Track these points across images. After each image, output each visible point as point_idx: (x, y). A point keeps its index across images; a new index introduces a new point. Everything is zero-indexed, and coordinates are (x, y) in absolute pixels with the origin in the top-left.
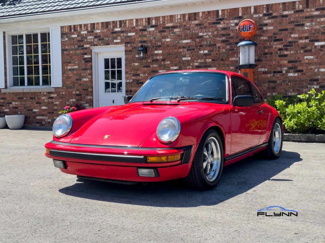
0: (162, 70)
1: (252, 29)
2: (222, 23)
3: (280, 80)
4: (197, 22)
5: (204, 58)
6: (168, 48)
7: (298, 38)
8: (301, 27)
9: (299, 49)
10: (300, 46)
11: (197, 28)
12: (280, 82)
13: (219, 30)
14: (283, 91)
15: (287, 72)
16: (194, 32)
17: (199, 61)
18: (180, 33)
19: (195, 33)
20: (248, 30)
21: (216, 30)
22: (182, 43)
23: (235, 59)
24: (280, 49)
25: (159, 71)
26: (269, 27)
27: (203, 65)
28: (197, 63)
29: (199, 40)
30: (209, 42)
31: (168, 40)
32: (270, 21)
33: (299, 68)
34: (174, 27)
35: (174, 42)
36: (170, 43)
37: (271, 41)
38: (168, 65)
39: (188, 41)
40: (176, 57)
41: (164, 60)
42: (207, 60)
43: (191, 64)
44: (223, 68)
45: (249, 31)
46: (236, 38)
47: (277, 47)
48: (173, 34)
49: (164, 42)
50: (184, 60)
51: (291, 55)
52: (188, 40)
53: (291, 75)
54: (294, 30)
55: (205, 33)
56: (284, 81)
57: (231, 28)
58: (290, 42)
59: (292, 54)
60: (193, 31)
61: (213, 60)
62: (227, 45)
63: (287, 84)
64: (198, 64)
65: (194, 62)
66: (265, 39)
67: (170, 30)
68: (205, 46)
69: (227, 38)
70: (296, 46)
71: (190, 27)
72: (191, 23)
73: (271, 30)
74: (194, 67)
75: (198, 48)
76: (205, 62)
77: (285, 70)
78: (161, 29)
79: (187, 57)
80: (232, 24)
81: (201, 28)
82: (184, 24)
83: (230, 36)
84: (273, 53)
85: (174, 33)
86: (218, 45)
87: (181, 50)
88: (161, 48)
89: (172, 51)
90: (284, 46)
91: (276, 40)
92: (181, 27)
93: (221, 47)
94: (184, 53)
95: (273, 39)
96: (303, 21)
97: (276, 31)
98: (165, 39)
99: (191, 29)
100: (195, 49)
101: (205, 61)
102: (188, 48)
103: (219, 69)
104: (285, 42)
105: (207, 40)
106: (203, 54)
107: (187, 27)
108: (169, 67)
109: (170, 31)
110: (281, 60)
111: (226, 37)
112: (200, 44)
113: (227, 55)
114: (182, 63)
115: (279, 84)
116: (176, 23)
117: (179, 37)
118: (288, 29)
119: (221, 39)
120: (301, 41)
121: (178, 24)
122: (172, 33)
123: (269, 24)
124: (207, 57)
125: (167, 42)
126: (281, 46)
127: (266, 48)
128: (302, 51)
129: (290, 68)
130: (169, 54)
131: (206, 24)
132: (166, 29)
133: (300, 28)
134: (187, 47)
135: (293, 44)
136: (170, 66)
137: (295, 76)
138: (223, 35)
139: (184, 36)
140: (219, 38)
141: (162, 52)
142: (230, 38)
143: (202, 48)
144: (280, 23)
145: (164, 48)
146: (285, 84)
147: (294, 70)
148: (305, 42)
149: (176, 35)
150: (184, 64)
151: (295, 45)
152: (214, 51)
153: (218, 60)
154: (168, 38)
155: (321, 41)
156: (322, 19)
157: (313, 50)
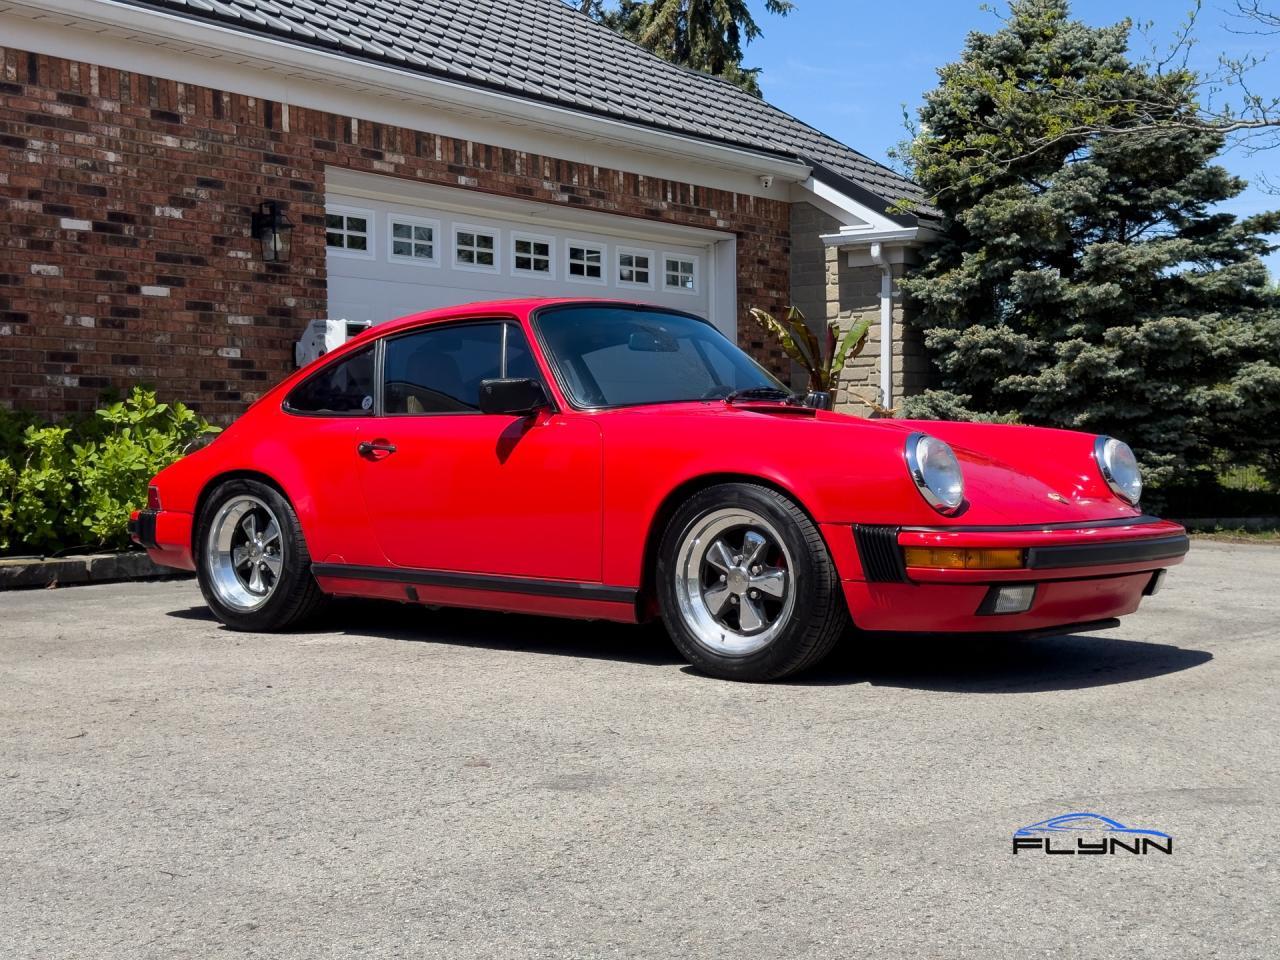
7: (6, 188)
8: (17, 152)
9: (13, 234)
10: (15, 221)
33: (17, 306)
96: (20, 128)
120: (18, 204)
128: (22, 243)
148: (29, 211)
155: (80, 217)
156: (80, 138)
157: (57, 245)
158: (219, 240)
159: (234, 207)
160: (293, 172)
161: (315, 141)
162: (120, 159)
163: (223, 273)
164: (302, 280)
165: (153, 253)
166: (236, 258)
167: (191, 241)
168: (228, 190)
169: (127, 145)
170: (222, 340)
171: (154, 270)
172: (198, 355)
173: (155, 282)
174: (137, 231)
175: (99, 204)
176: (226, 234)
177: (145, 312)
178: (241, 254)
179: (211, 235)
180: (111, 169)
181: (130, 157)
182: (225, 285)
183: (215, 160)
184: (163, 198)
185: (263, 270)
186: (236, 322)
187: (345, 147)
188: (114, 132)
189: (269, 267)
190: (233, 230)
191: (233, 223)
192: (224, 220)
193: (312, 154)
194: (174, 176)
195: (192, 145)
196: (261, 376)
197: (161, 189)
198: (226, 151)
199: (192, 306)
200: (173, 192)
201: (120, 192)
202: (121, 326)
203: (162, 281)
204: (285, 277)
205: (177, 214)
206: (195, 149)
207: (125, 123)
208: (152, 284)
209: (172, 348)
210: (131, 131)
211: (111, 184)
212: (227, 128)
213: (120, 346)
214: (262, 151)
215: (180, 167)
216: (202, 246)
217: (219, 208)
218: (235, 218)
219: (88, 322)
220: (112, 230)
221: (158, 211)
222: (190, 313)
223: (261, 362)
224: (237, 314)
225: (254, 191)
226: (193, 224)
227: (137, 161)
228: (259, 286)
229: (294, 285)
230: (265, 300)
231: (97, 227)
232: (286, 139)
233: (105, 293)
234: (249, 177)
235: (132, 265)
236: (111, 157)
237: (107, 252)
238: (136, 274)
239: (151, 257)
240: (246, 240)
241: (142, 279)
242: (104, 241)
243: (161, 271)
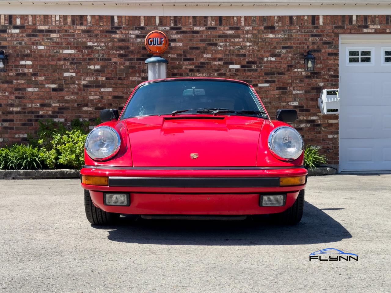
0: (32, 88)
1: (163, 43)
2: (118, 32)
4: (83, 28)
5: (95, 75)
6: (42, 59)
7: (211, 58)
8: (214, 47)
9: (213, 72)
10: (213, 68)
11: (85, 36)
13: (115, 41)
16: (80, 40)
17: (88, 78)
18: (60, 40)
19: (81, 42)
20: (159, 44)
21: (111, 41)
22: (62, 54)
23: (137, 79)
24: (191, 71)
25: (27, 89)
26: (177, 43)
27: (94, 84)
28: (86, 80)
29: (88, 52)
30: (101, 54)
31: (41, 47)
32: (179, 36)
34: (50, 31)
35: (51, 52)
36: (45, 51)
37: (181, 60)
38: (41, 82)
39: (73, 51)
40: (55, 72)
41: (35, 74)
42: (99, 78)
43: (77, 82)
44: (122, 89)
45: (160, 46)
46: (138, 53)
47: (188, 67)
48: (49, 41)
49: (36, 50)
50: (66, 77)
52: (71, 49)
54: (206, 50)
55: (96, 43)
57: (131, 40)
58: (202, 63)
60: (78, 39)
61: (107, 78)
62: (125, 60)
64: (87, 82)
65: (81, 80)
66: (173, 57)
67: (45, 34)
68: (96, 59)
69: (125, 52)
70: (209, 67)
71: (74, 33)
72: (75, 29)
73: (180, 47)
74: (81, 86)
75: (86, 62)
76: (97, 81)
78: (30, 32)
79: (71, 72)
80: (132, 35)
81: (89, 36)
82: (65, 28)
83: (130, 50)
84: (183, 74)
85: (51, 39)
86: (114, 60)
87: (62, 63)
88: (30, 58)
89: (48, 63)
90: (196, 67)
91: (186, 60)
92: (60, 31)
93: (118, 63)
94: (66, 67)
95: (183, 58)
96: (216, 40)
97: (185, 48)
98: (37, 47)
99: (76, 36)
100: (83, 63)
101: (97, 79)
102: (72, 60)
103: (116, 90)
104: (197, 62)
105: (98, 53)
106: (93, 69)
107: (70, 32)
108: (43, 85)
109: (43, 35)
111: (124, 50)
112: (89, 57)
113: (125, 74)
114: (63, 81)
116: (53, 26)
117: (59, 45)
118: (199, 47)
119: (118, 52)
120: (215, 63)
121: (57, 28)
122: (48, 39)
123: (177, 40)
124: (99, 74)
125: (40, 50)
126: (192, 67)
127: (175, 68)
128: (216, 74)
130: (44, 67)
131: (97, 32)
132: (37, 32)
133: (212, 48)
134: (70, 59)
135: (206, 65)
136: (44, 83)
138: (121, 48)
139: (66, 45)
140: (115, 51)
141: (33, 63)
142: (129, 52)
143: (92, 62)
144: (191, 40)
145: (35, 58)
148: (218, 64)
149: (54, 42)
150: (65, 82)
151: (207, 67)
152: (109, 67)
153: (114, 78)
154: (41, 45)
155: (236, 64)
156: (237, 40)
157: (228, 74)
158: (290, 66)
159: (297, 54)
160: (324, 39)
161: (335, 26)
162: (251, 44)
163: (292, 77)
164: (327, 76)
165: (263, 73)
166: (298, 71)
167: (279, 67)
168: (294, 48)
169: (254, 39)
170: (290, 99)
171: (263, 78)
172: (280, 105)
174: (257, 67)
175: (243, 59)
176: (293, 63)
178: (299, 70)
179: (287, 65)
180: (248, 48)
181: (255, 43)
182: (293, 81)
183: (289, 39)
184: (267, 54)
185: (309, 74)
186: (296, 93)
187: (349, 26)
188: (250, 36)
189: (311, 73)
190: (296, 62)
191: (297, 60)
192: (292, 59)
193: (333, 31)
194: (272, 47)
195: (280, 36)
196: (307, 111)
197: (266, 52)
198: (294, 36)
199: (278, 89)
200: (272, 52)
201: (251, 55)
203: (266, 82)
204: (319, 76)
205: (273, 59)
206: (281, 37)
207: (254, 33)
208: (263, 83)
209: (270, 103)
210: (256, 35)
211: (248, 53)
212: (295, 28)
214: (310, 33)
215: (275, 44)
216: (283, 69)
217: (290, 55)
218: (297, 58)
220: (247, 67)
221: (265, 59)
222: (278, 91)
223: (307, 106)
224: (297, 90)
225: (306, 47)
226: (280, 62)
227: (258, 44)
228: (307, 80)
229: (323, 78)
230: (310, 85)
231: (242, 67)
232: (321, 27)
234: (304, 43)
235: (255, 78)
236: (248, 44)
237: (246, 74)
238: (256, 80)
239: (262, 74)
240: (302, 65)
241: (259, 82)
242: (245, 71)
243: (266, 78)
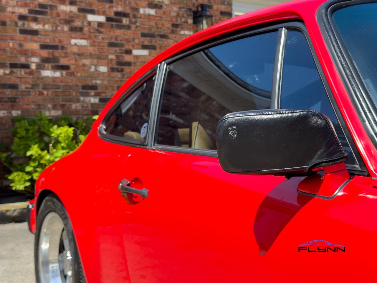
3: (26, 83)
9: (60, 23)
10: (62, 17)
12: (26, 88)
14: (33, 106)
15: (40, 67)
24: (23, 18)
33: (63, 62)
47: (16, 11)
51: (46, 33)
53: (47, 73)
56: (34, 86)
58: (41, 6)
59: (47, 31)
63: (41, 94)
70: (54, 15)
77: (34, 63)
84: (8, 23)
90: (30, 12)
104: (32, 3)
110: (25, 40)
115: (24, 91)
120: (63, 8)
126: (23, 11)
128: (66, 28)
129: (45, 60)
135: (48, 11)
137: (56, 78)
146: (36, 93)
147: (54, 64)
148: (70, 11)
151: (51, 14)
155: (99, 14)
157: (86, 29)
158: (175, 26)
159: (183, 8)
165: (139, 33)
166: (184, 34)
167: (160, 26)
171: (140, 42)
173: (140, 47)
174: (130, 21)
175: (109, 7)
176: (179, 22)
177: (135, 63)
178: (186, 32)
179: (171, 23)
184: (144, 3)
190: (183, 20)
191: (183, 17)
192: (178, 15)
200: (150, 1)
201: (121, 1)
202: (122, 70)
203: (144, 47)
205: (152, 12)
208: (139, 49)
213: (121, 81)
216: (166, 29)
217: (175, 9)
218: (184, 14)
219: (103, 69)
220: (116, 21)
221: (141, 11)
231: (108, 19)
233: (113, 54)
235: (127, 39)
237: (114, 32)
238: (130, 44)
239: (138, 35)
240: (190, 25)
241: (133, 46)
242: (112, 27)
243: (143, 42)
